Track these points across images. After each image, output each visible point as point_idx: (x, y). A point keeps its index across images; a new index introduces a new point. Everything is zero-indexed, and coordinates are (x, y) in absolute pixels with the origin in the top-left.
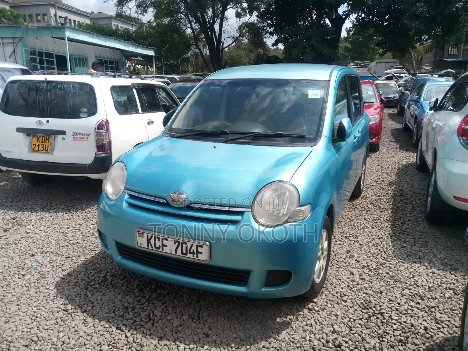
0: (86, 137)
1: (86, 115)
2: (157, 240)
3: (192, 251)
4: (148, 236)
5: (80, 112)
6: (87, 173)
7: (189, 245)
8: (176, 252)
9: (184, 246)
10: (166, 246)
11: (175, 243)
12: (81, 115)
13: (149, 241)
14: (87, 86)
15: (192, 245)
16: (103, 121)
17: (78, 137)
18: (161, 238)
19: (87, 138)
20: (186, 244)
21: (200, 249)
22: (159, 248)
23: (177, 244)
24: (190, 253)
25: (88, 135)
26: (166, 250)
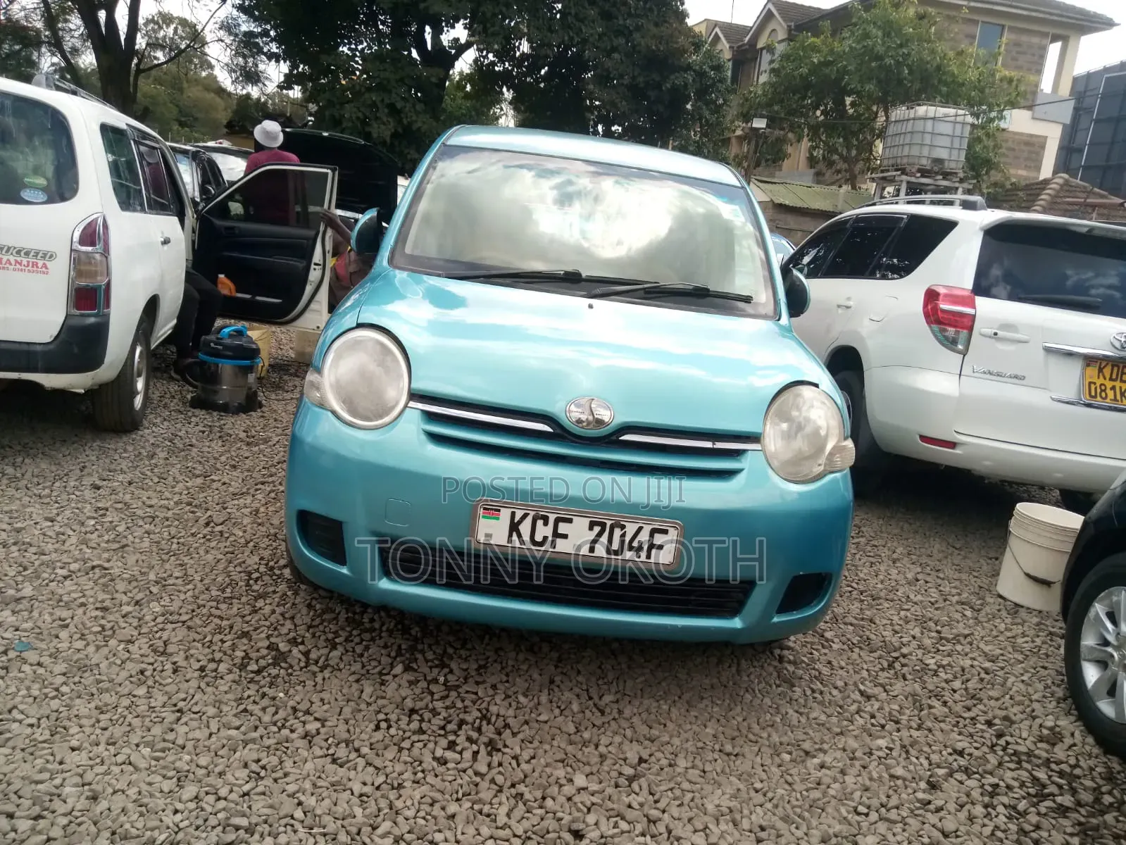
0: (40, 263)
1: (42, 197)
2: (540, 523)
3: (635, 544)
4: (513, 514)
5: (25, 186)
6: (35, 370)
7: (631, 529)
8: (592, 550)
9: (618, 533)
10: (565, 536)
11: (591, 528)
12: (26, 194)
13: (514, 527)
14: (46, 112)
15: (640, 529)
16: (97, 219)
17: (12, 259)
18: (552, 518)
19: (45, 266)
20: (623, 527)
21: (659, 539)
22: (541, 544)
23: (597, 529)
24: (631, 548)
25: (49, 256)
26: (562, 546)
